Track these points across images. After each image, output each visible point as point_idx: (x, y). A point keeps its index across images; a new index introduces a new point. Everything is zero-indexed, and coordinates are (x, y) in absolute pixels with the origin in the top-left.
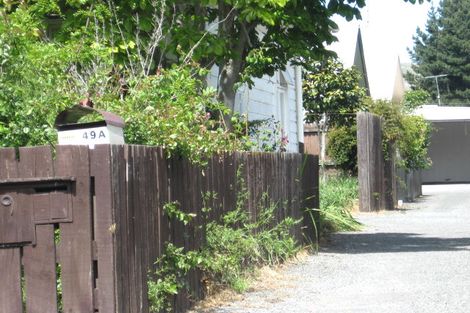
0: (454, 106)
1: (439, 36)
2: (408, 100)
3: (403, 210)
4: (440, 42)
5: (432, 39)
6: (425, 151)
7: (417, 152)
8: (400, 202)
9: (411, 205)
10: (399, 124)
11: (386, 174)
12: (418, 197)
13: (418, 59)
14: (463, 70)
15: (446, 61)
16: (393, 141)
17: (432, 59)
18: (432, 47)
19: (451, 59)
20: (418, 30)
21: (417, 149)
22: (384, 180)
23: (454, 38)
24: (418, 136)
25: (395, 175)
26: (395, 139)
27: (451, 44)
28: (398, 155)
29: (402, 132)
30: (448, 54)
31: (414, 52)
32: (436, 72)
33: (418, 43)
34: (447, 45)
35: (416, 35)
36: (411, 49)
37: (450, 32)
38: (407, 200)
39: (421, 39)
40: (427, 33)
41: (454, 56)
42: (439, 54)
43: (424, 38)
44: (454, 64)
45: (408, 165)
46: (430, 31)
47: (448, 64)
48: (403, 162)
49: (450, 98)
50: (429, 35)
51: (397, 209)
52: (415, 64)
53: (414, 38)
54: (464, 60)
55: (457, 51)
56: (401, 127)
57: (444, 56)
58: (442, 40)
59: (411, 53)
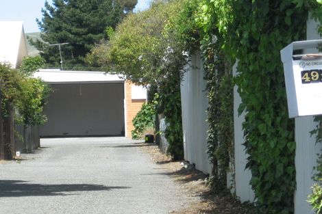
0: (77, 70)
1: (65, 10)
2: (27, 64)
3: (20, 160)
4: (65, 14)
5: (58, 12)
6: (41, 109)
7: (34, 110)
8: (18, 153)
9: (28, 156)
10: (16, 85)
11: (5, 129)
12: (36, 148)
13: (46, 29)
14: (84, 39)
15: (70, 31)
16: (11, 100)
17: (59, 29)
18: (59, 19)
19: (74, 29)
20: (46, 4)
21: (34, 107)
22: (3, 134)
23: (78, 11)
24: (35, 96)
25: (13, 130)
26: (13, 98)
27: (75, 16)
28: (17, 112)
29: (18, 93)
30: (73, 25)
31: (42, 23)
32: (61, 40)
33: (46, 15)
34: (72, 17)
35: (45, 8)
36: (40, 20)
37: (74, 6)
38: (24, 151)
39: (48, 12)
40: (54, 7)
41: (77, 27)
42: (64, 25)
43: (52, 11)
44: (76, 34)
45: (26, 122)
46: (57, 5)
47: (72, 34)
48: (21, 119)
49: (74, 63)
50: (56, 9)
51: (15, 160)
52: (44, 33)
53: (43, 11)
54: (86, 30)
55: (80, 23)
56: (19, 88)
57: (69, 27)
58: (67, 13)
59: (40, 23)
